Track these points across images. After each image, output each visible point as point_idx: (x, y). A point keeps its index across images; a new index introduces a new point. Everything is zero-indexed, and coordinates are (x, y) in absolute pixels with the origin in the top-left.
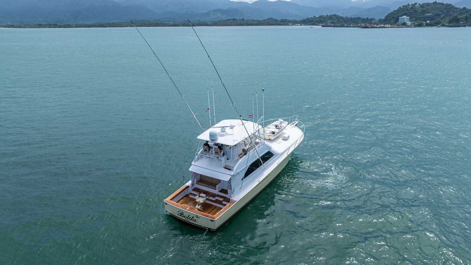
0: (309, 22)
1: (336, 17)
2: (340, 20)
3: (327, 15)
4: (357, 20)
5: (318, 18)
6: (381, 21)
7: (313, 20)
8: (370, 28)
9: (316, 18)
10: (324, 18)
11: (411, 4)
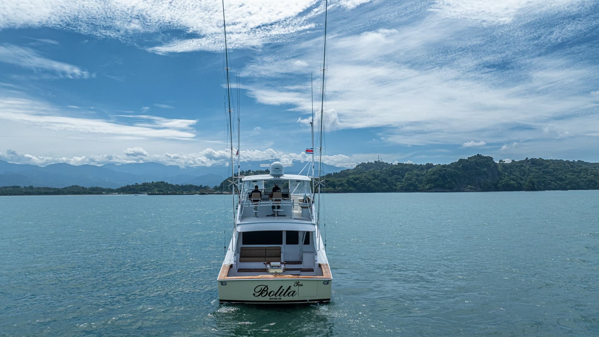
0: (130, 190)
1: (164, 184)
2: (169, 188)
3: (153, 182)
4: (189, 187)
5: (141, 185)
6: (216, 189)
7: (135, 187)
8: (207, 194)
9: (139, 185)
10: (148, 186)
11: (245, 172)
